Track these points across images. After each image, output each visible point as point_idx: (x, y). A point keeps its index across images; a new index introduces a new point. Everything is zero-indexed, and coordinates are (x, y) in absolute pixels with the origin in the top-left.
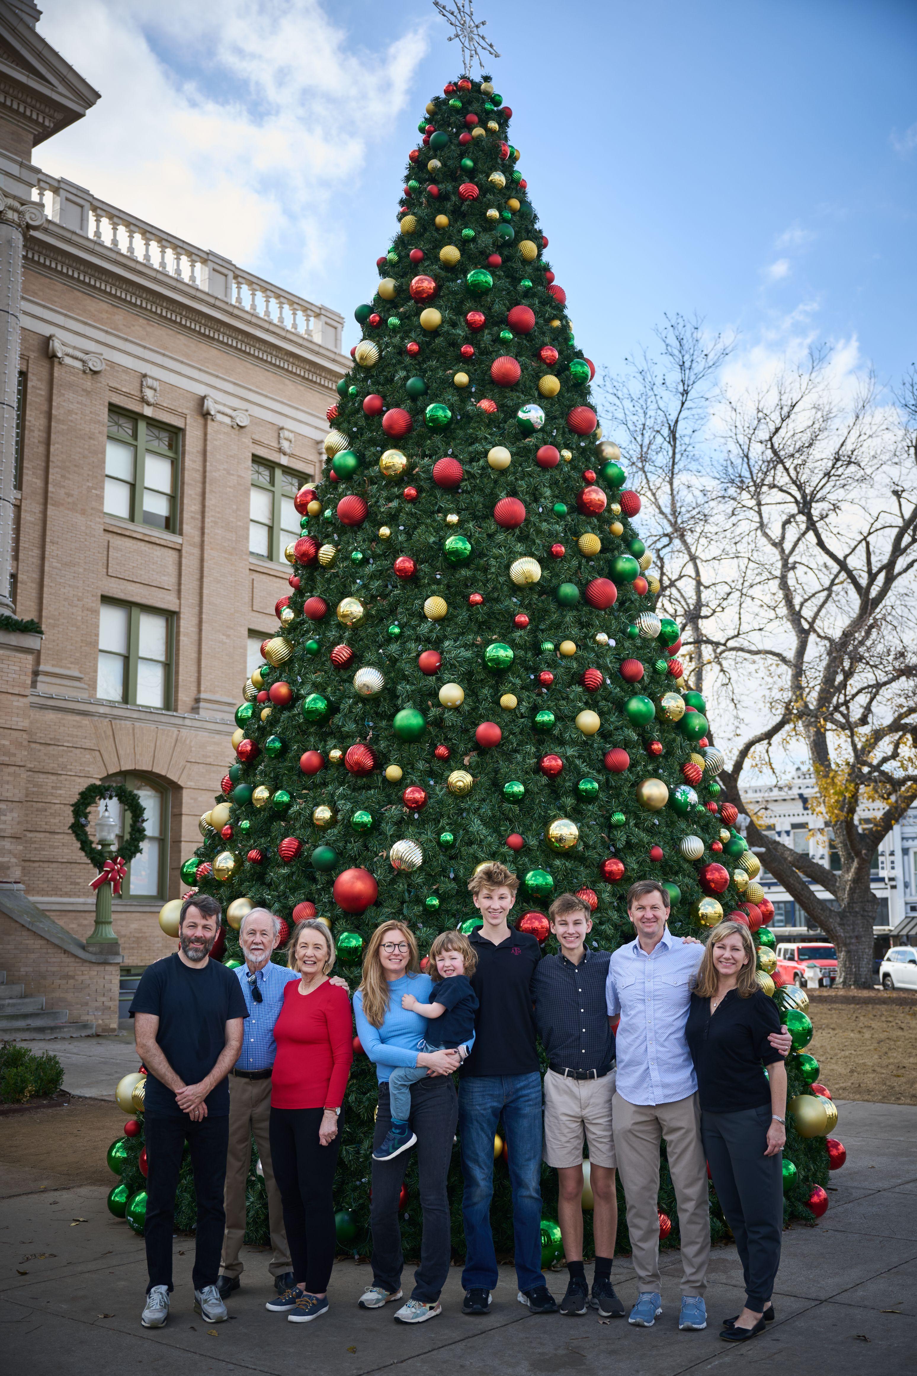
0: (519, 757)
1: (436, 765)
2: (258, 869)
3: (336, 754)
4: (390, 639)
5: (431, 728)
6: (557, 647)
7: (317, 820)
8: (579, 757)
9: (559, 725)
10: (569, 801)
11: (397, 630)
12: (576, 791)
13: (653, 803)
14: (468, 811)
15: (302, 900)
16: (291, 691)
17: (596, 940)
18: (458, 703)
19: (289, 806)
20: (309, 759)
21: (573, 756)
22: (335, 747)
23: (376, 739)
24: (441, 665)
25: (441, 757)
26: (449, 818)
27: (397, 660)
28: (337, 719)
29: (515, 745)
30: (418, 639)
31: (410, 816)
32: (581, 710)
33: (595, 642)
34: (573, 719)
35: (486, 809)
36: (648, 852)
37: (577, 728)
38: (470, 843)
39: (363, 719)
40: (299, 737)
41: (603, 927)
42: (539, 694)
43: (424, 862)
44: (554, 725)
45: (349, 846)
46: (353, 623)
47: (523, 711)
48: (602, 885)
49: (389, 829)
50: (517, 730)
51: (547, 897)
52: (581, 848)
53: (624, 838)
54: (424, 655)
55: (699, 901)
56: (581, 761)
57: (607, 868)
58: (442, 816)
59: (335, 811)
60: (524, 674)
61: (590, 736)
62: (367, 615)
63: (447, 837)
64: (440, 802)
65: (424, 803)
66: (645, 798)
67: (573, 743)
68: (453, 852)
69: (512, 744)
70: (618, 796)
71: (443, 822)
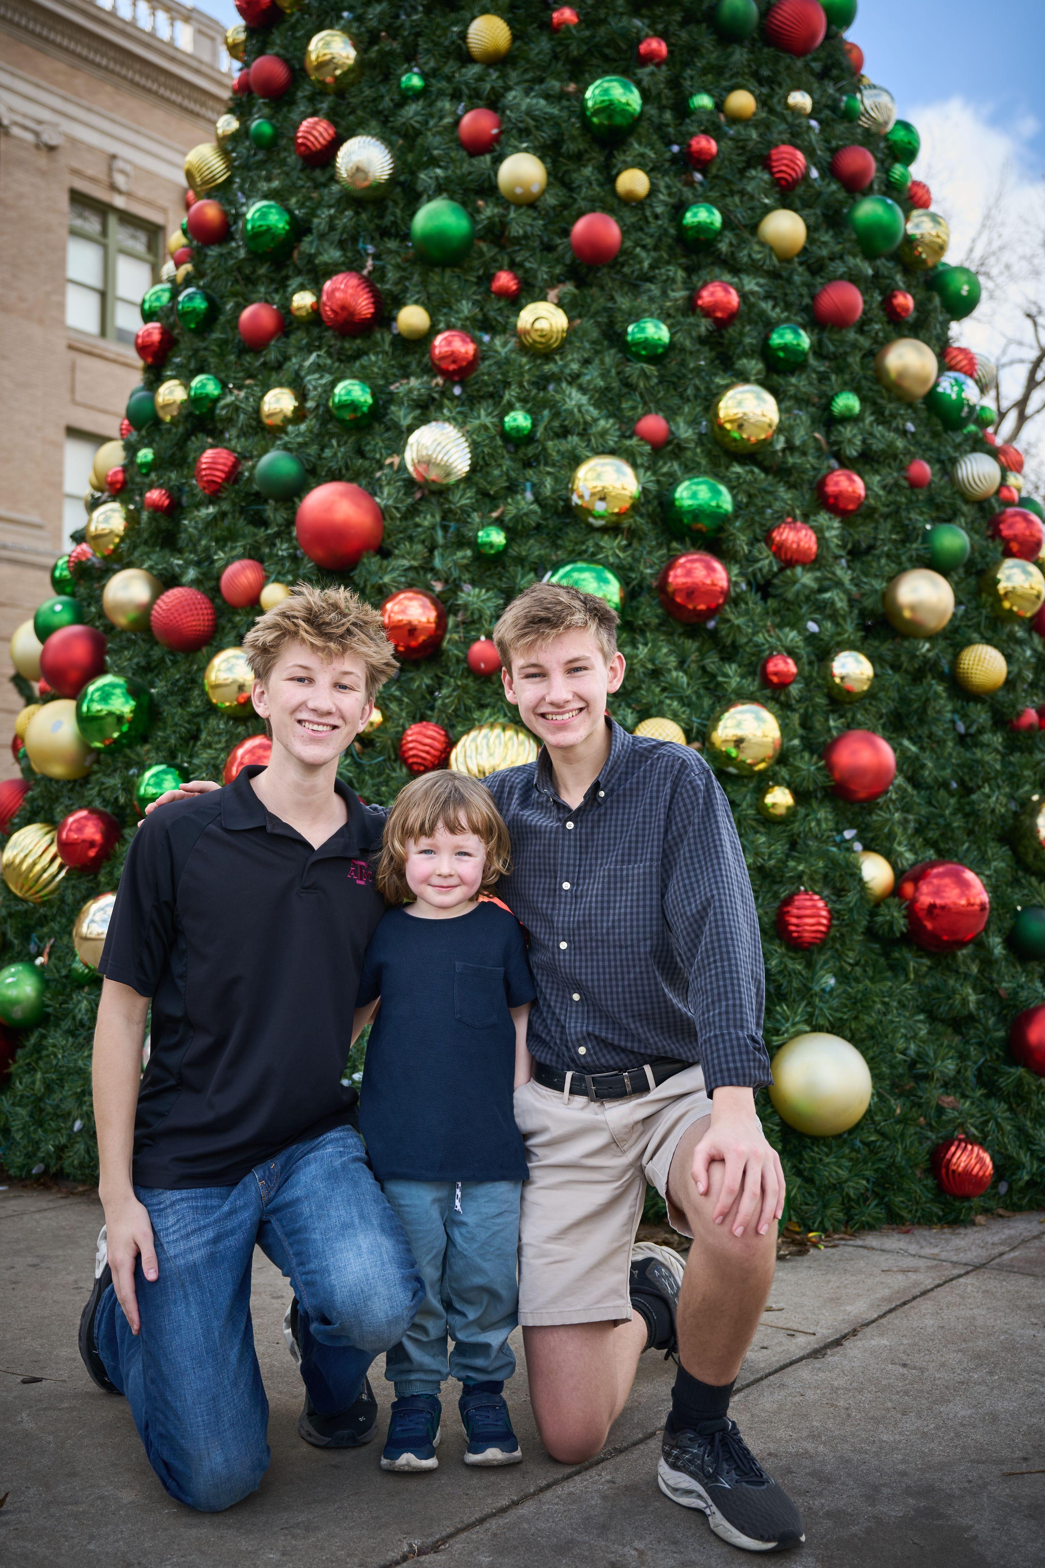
0: (655, 290)
1: (494, 307)
2: (164, 524)
3: (303, 300)
4: (407, 96)
5: (484, 246)
6: (719, 106)
7: (270, 415)
8: (768, 297)
9: (729, 236)
10: (754, 366)
11: (416, 81)
12: (765, 352)
13: (907, 384)
14: (556, 378)
15: (239, 557)
16: (225, 214)
17: (815, 621)
18: (536, 189)
19: (217, 400)
20: (254, 316)
21: (753, 293)
22: (302, 288)
23: (379, 272)
24: (501, 132)
25: (503, 294)
26: (521, 386)
27: (418, 133)
28: (307, 245)
29: (646, 264)
30: (456, 96)
31: (445, 393)
32: (767, 210)
33: (787, 106)
34: (754, 228)
35: (592, 376)
36: (902, 468)
37: (763, 244)
38: (564, 433)
39: (355, 239)
40: (238, 288)
41: (827, 595)
42: (690, 184)
43: (474, 468)
44: (720, 233)
45: (328, 453)
46: (337, 78)
47: (659, 210)
48: (823, 518)
49: (403, 416)
50: (649, 241)
51: (721, 529)
52: (780, 445)
53: (858, 441)
54: (467, 120)
55: (997, 564)
56: (770, 304)
57: (831, 489)
58: (507, 384)
59: (301, 396)
60: (659, 145)
61: (785, 259)
62: (361, 64)
63: (519, 419)
64: (504, 363)
65: (473, 363)
66: (893, 375)
67: (754, 268)
68: (531, 451)
69: (641, 262)
70: (839, 371)
71: (509, 395)
